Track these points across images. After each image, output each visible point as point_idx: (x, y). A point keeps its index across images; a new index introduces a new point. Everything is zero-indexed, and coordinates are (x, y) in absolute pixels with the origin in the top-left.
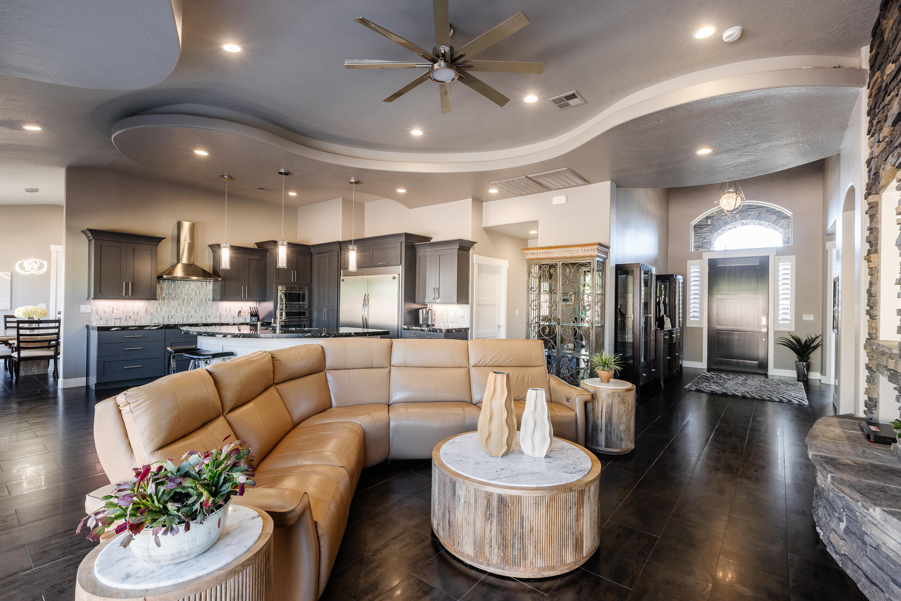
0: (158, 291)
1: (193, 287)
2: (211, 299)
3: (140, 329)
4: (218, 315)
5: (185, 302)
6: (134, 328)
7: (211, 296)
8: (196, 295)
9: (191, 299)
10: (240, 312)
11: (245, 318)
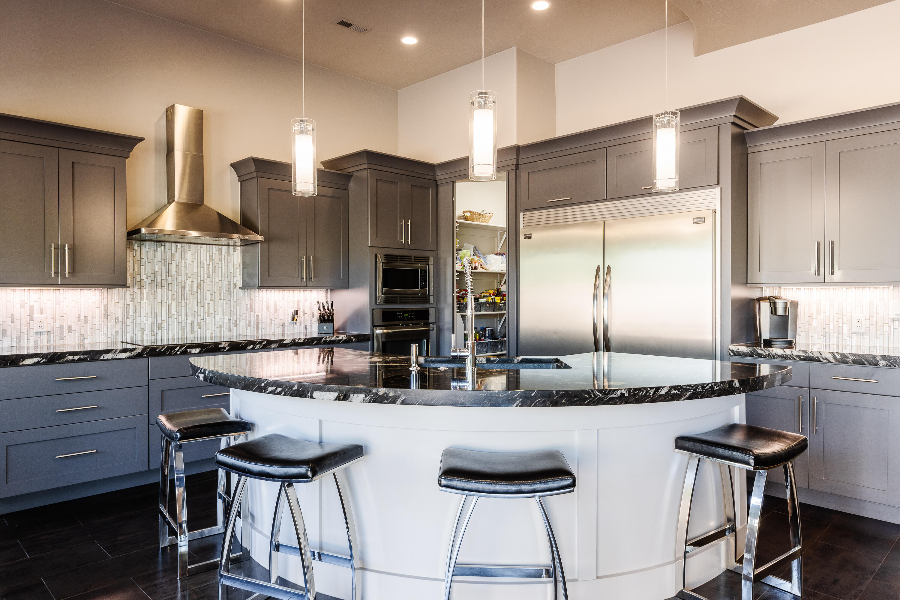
0: (130, 267)
1: (203, 259)
2: (239, 284)
3: (92, 360)
4: (253, 321)
5: (186, 291)
6: (76, 358)
7: (237, 279)
8: (209, 276)
9: (199, 286)
10: (296, 312)
11: (306, 327)
